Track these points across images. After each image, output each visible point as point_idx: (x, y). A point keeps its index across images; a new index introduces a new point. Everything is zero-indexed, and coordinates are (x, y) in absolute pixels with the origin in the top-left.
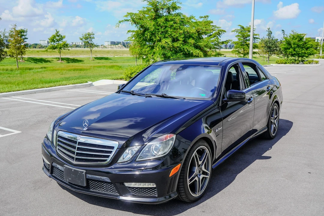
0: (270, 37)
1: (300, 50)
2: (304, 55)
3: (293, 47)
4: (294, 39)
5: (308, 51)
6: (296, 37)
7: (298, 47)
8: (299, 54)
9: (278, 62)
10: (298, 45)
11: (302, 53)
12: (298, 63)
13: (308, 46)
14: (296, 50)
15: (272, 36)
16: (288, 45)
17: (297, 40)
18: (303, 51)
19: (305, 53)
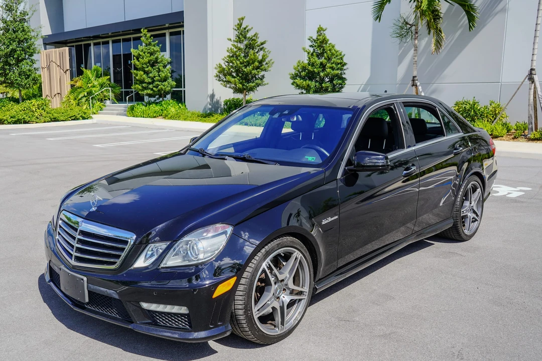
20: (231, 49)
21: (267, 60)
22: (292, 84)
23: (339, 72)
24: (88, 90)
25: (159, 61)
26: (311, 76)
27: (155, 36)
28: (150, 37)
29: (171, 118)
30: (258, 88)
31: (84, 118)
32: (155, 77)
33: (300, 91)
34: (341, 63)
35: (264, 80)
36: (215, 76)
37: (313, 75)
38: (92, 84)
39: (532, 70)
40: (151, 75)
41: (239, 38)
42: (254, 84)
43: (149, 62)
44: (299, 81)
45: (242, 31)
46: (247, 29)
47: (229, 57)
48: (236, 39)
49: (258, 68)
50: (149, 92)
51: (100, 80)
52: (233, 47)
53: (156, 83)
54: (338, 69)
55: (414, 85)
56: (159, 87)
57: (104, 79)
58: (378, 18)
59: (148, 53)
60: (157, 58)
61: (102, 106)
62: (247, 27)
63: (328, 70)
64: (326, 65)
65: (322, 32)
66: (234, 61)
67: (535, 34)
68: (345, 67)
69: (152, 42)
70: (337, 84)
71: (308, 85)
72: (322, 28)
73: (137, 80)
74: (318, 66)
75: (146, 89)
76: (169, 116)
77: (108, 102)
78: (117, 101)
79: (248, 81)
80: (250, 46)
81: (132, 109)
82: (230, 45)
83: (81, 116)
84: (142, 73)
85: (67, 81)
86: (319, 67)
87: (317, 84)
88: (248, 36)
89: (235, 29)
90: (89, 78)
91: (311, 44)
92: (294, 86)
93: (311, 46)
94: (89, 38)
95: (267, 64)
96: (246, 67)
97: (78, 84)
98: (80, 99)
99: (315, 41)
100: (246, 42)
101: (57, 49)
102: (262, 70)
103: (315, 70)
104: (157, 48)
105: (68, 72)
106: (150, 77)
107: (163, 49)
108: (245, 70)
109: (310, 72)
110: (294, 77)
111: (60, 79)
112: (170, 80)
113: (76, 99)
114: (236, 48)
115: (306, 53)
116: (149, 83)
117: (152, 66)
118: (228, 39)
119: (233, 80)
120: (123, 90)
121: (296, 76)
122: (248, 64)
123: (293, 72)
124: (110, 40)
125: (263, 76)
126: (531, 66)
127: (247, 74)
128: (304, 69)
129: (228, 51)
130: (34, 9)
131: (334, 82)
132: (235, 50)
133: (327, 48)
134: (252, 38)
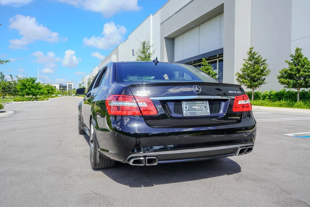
0: (3, 80)
1: (35, 90)
2: (38, 94)
3: (28, 87)
4: (28, 81)
5: (41, 91)
6: (30, 80)
7: (32, 88)
8: (34, 93)
9: (16, 100)
10: (32, 86)
11: (36, 92)
12: (33, 101)
13: (40, 87)
14: (31, 90)
15: (5, 79)
16: (23, 86)
17: (31, 82)
18: (37, 91)
19: (38, 92)
21: (266, 70)
22: (279, 82)
26: (290, 76)
30: (261, 85)
33: (284, 86)
35: (265, 81)
36: (236, 80)
37: (292, 76)
41: (250, 59)
42: (257, 83)
44: (282, 80)
45: (251, 55)
46: (255, 54)
47: (243, 69)
48: (248, 59)
49: (259, 74)
52: (245, 63)
59: (205, 70)
62: (255, 52)
63: (301, 73)
64: (300, 70)
65: (299, 51)
71: (288, 82)
72: (299, 49)
79: (255, 81)
80: (256, 63)
82: (244, 62)
86: (296, 71)
87: (295, 81)
88: (255, 57)
89: (248, 54)
91: (292, 59)
93: (292, 60)
95: (266, 72)
96: (253, 73)
99: (294, 56)
100: (254, 61)
102: (263, 75)
103: (293, 73)
104: (210, 67)
107: (215, 68)
108: (252, 75)
109: (289, 74)
110: (279, 78)
114: (247, 63)
115: (288, 64)
118: (244, 59)
119: (245, 81)
121: (282, 77)
123: (280, 75)
125: (264, 79)
127: (254, 78)
128: (286, 72)
129: (243, 66)
130: (154, 52)
131: (306, 80)
132: (247, 64)
133: (301, 59)
134: (257, 58)
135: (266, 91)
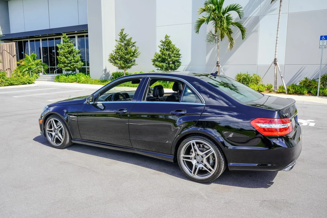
20: (118, 46)
21: (137, 52)
22: (153, 65)
23: (177, 59)
24: (29, 67)
25: (73, 51)
26: (163, 61)
27: (70, 37)
28: (68, 38)
29: (82, 83)
30: (132, 67)
31: (29, 83)
32: (72, 60)
33: (157, 68)
34: (179, 54)
35: (135, 62)
36: (108, 60)
38: (31, 64)
39: (275, 59)
40: (69, 59)
43: (68, 52)
44: (157, 63)
45: (123, 36)
46: (126, 35)
47: (117, 50)
48: (120, 40)
49: (132, 56)
50: (68, 68)
51: (36, 61)
53: (72, 63)
54: (177, 57)
55: (218, 66)
56: (74, 65)
57: (38, 61)
58: (198, 31)
59: (67, 47)
60: (72, 50)
61: (37, 76)
62: (126, 34)
63: (173, 58)
64: (171, 55)
65: (167, 38)
66: (120, 52)
67: (276, 42)
68: (180, 56)
69: (69, 40)
70: (177, 65)
71: (162, 66)
72: (167, 36)
73: (61, 62)
74: (167, 56)
75: (66, 67)
76: (81, 82)
77: (41, 74)
78: (46, 73)
79: (127, 63)
80: (128, 44)
81: (58, 77)
82: (117, 43)
83: (28, 82)
84: (64, 58)
85: (14, 62)
87: (167, 65)
88: (126, 39)
89: (119, 35)
90: (29, 60)
91: (162, 44)
92: (154, 66)
94: (27, 38)
95: (136, 54)
96: (125, 55)
97: (23, 63)
98: (24, 72)
99: (164, 42)
100: (125, 42)
101: (8, 43)
102: (134, 57)
103: (166, 57)
104: (72, 44)
105: (15, 57)
106: (68, 60)
107: (75, 45)
109: (163, 59)
110: (154, 61)
111: (10, 61)
112: (80, 62)
113: (21, 72)
114: (120, 45)
115: (160, 49)
116: (68, 63)
117: (70, 54)
118: (115, 40)
119: (119, 62)
120: (49, 67)
121: (155, 61)
122: (127, 54)
123: (153, 58)
124: (41, 39)
125: (135, 60)
126: (275, 57)
127: (127, 59)
128: (160, 57)
129: (115, 47)
131: (176, 64)
133: (171, 46)
134: (128, 40)
135: (136, 72)
